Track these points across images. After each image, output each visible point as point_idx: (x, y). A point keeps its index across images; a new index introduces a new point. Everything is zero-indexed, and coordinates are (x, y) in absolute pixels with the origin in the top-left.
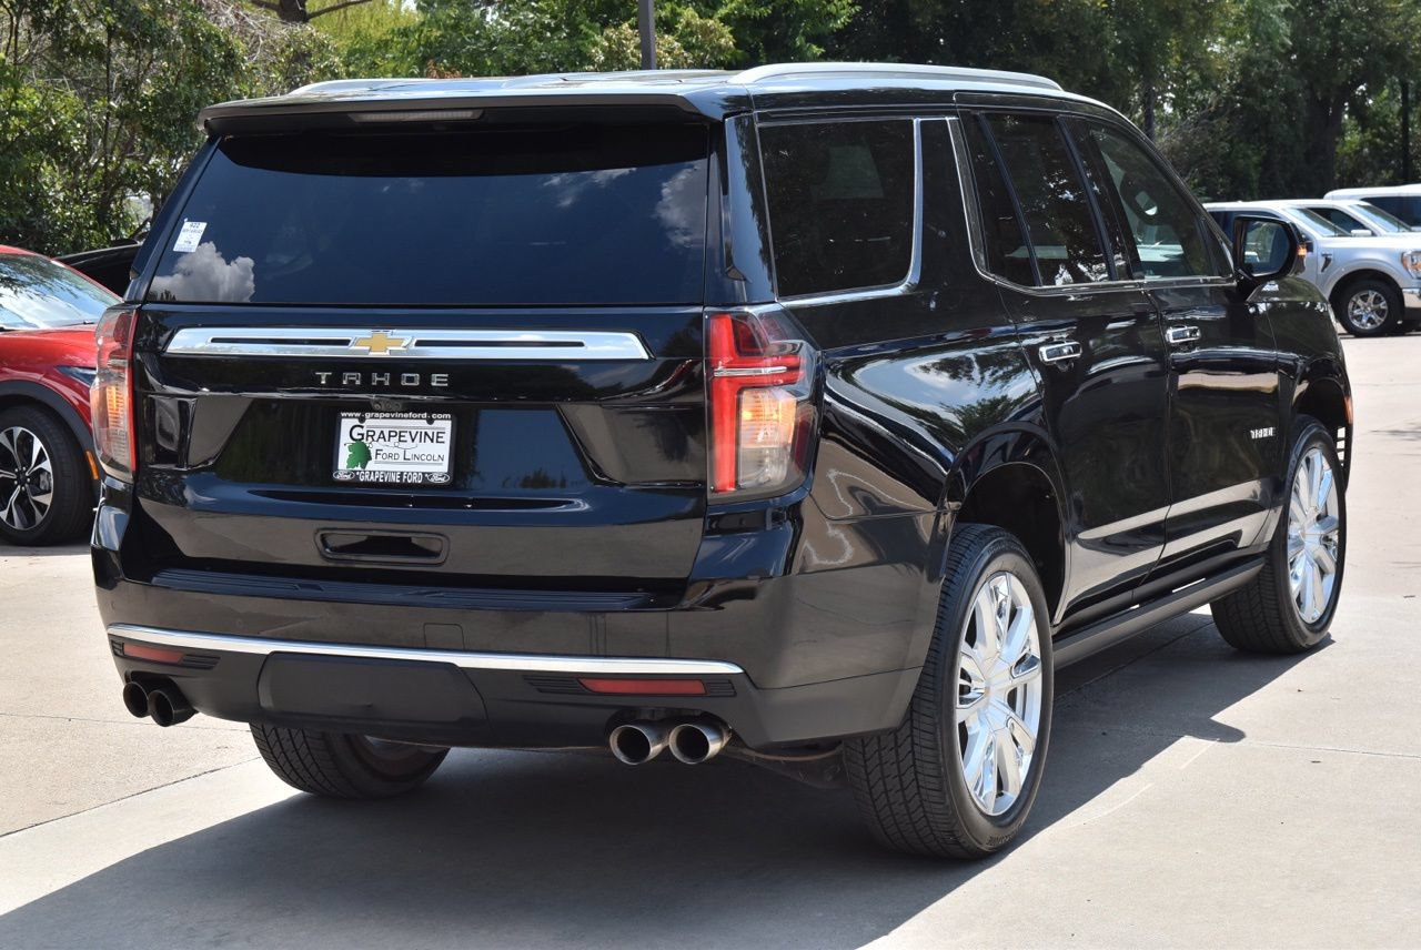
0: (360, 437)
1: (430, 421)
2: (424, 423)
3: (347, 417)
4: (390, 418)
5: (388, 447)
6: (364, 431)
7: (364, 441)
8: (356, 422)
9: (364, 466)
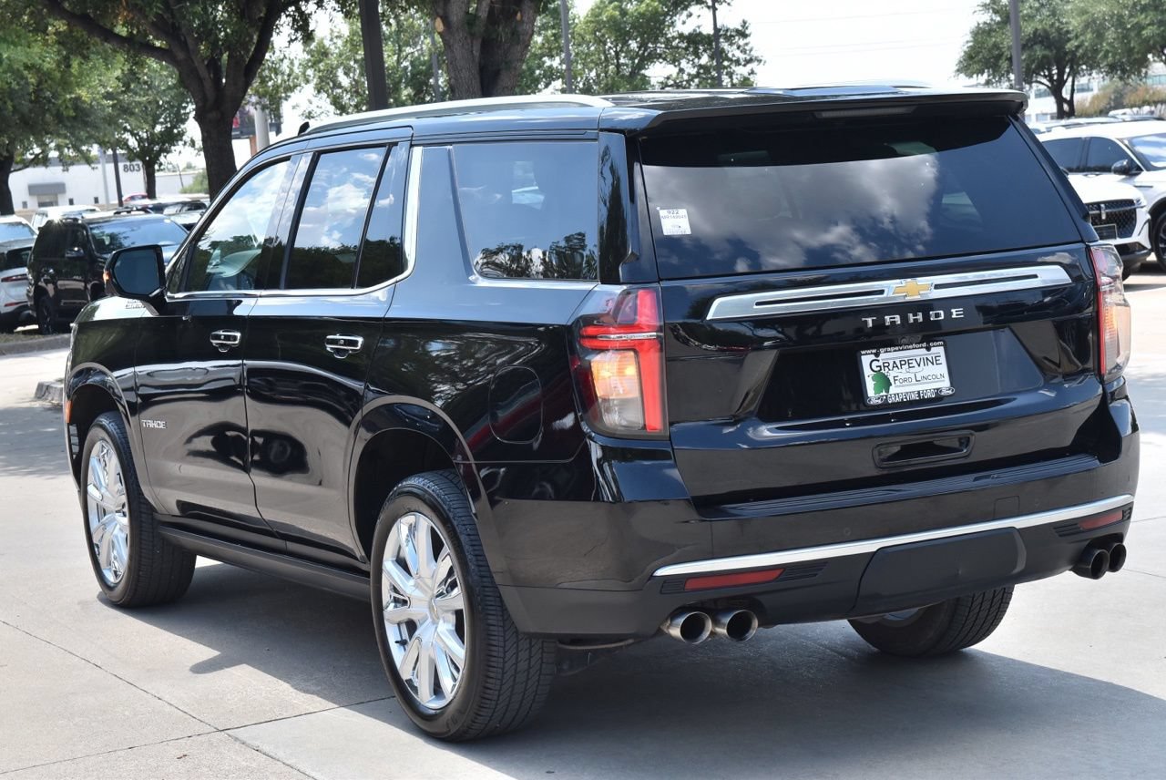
0: (879, 369)
1: (928, 349)
2: (924, 351)
3: (867, 354)
4: (899, 350)
5: (902, 373)
6: (880, 363)
7: (883, 371)
8: (873, 357)
9: (887, 391)
